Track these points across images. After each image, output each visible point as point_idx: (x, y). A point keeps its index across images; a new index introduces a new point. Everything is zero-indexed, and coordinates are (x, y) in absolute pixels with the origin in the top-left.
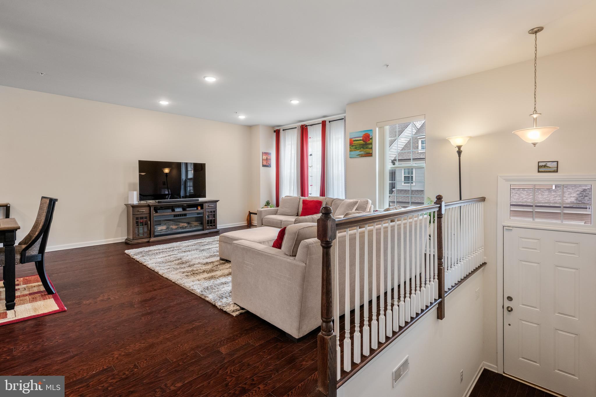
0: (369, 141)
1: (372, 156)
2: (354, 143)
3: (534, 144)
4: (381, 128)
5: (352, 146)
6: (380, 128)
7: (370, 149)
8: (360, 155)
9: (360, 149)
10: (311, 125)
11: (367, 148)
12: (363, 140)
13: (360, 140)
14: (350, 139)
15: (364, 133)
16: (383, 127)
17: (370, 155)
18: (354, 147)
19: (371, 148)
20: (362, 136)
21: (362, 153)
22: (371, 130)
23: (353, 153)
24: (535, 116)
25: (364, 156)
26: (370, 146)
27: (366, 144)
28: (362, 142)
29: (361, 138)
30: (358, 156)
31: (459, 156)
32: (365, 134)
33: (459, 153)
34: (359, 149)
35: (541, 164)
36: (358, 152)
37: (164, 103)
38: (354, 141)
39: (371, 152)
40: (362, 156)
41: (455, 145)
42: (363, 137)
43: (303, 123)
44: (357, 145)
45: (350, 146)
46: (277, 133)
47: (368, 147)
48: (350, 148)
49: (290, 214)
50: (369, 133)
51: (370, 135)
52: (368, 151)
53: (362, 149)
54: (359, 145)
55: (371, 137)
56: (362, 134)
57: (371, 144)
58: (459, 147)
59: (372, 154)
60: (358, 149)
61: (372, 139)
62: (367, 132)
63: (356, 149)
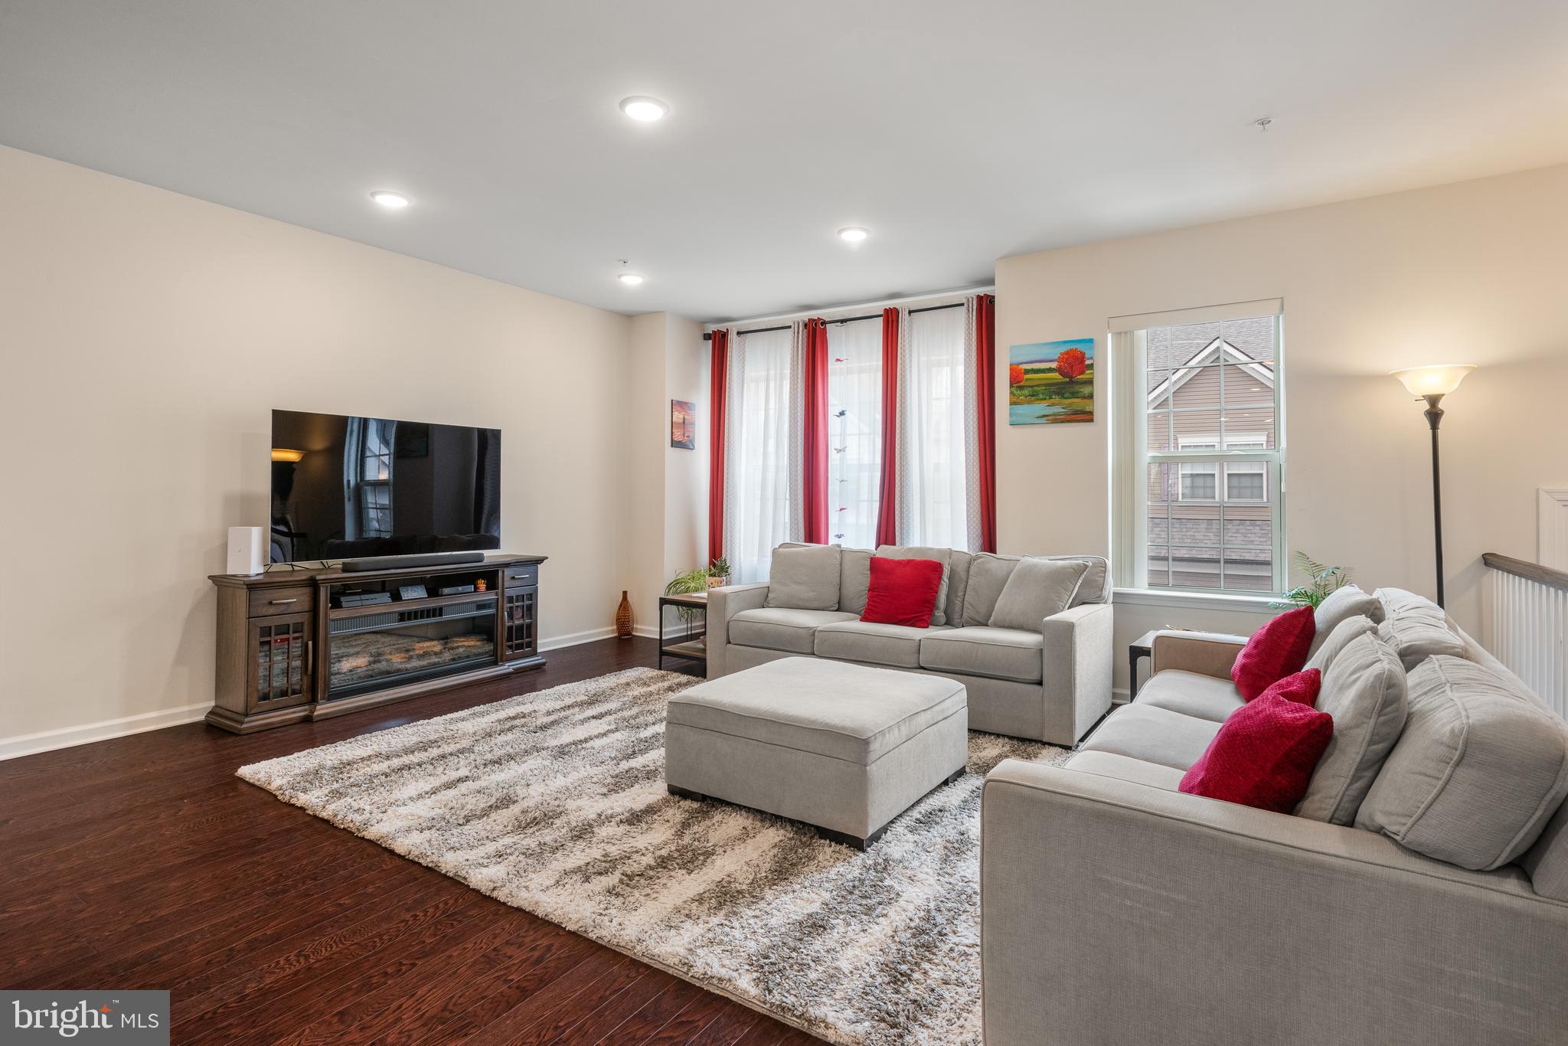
0: (1082, 373)
1: (1091, 420)
2: (1027, 380)
4: (1124, 337)
5: (1021, 388)
6: (1118, 334)
7: (1084, 398)
8: (1049, 418)
9: (1051, 398)
10: (843, 321)
11: (1074, 395)
12: (1059, 370)
13: (1050, 370)
14: (1011, 365)
15: (1065, 348)
16: (1132, 332)
17: (1087, 416)
18: (1026, 392)
19: (1091, 396)
20: (1056, 357)
22: (1091, 341)
23: (1025, 410)
25: (1063, 421)
26: (1086, 390)
27: (1072, 382)
28: (1056, 375)
29: (1054, 365)
30: (1043, 420)
31: (1434, 427)
32: (1067, 353)
33: (1434, 416)
34: (1045, 399)
36: (1041, 408)
37: (392, 202)
38: (1027, 372)
39: (1088, 408)
40: (1056, 420)
41: (1419, 394)
42: (1060, 360)
43: (814, 314)
44: (1038, 386)
45: (1011, 386)
46: (719, 342)
47: (1077, 392)
48: (1011, 393)
49: (816, 604)
50: (1080, 347)
51: (1087, 356)
52: (1078, 403)
53: (1056, 399)
54: (1046, 385)
55: (1088, 362)
56: (1056, 353)
57: (1090, 382)
58: (1433, 400)
59: (1091, 413)
60: (1041, 396)
61: (1091, 366)
62: (1074, 347)
63: (1034, 396)
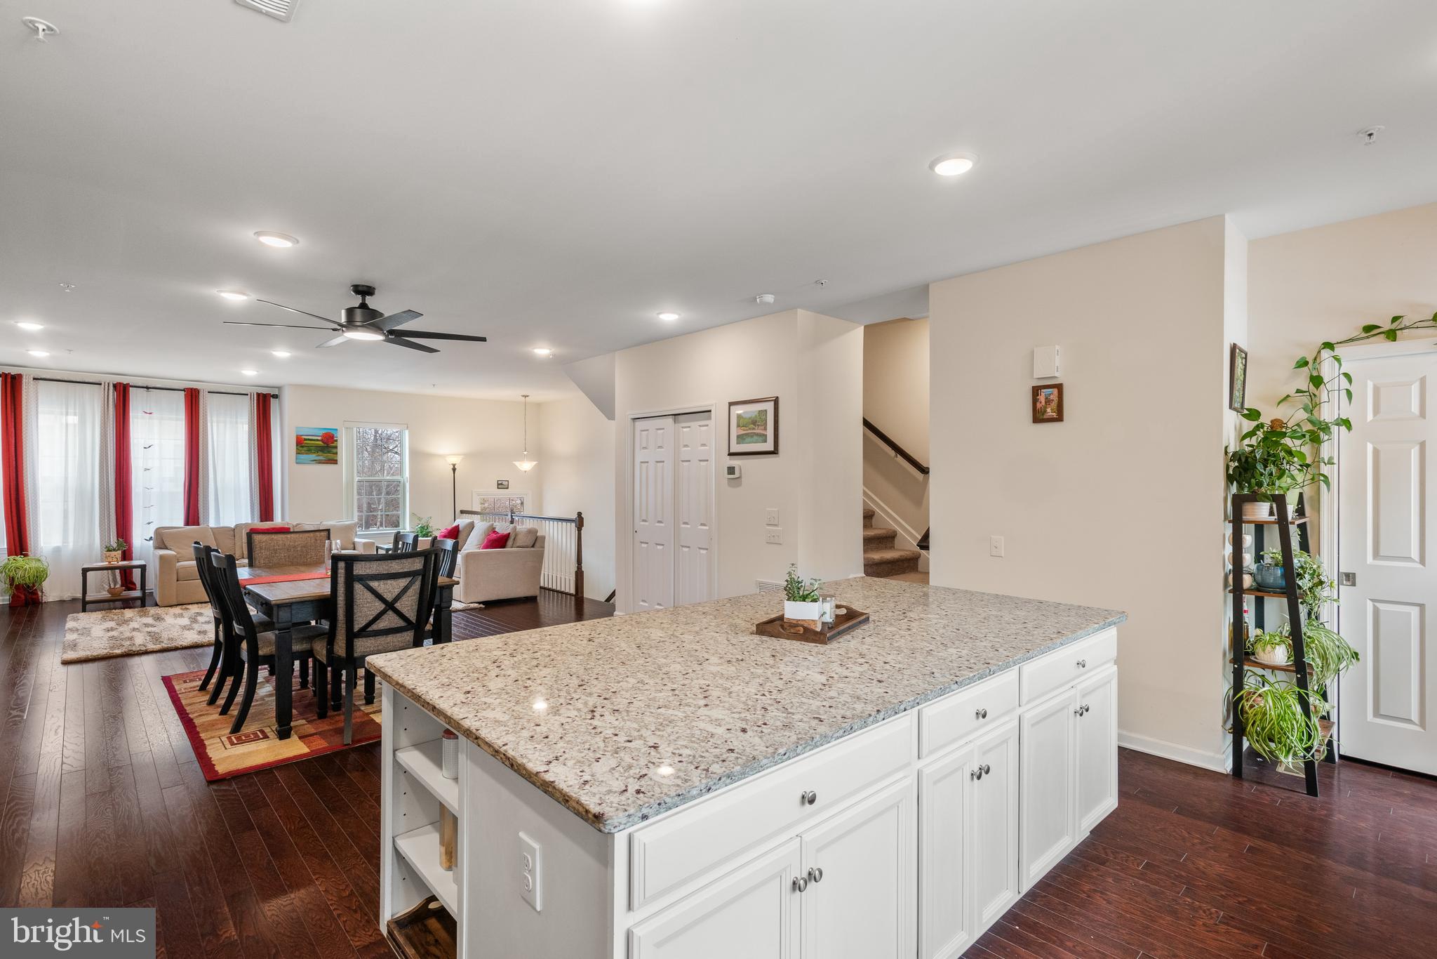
0: (333, 443)
1: (337, 464)
2: (306, 443)
3: (525, 472)
4: (349, 430)
5: (302, 447)
6: (346, 428)
7: (334, 454)
8: (317, 461)
9: (317, 452)
10: (147, 388)
11: (329, 452)
12: (322, 440)
13: (318, 440)
14: (297, 436)
15: (326, 431)
16: (351, 428)
17: (335, 462)
18: (305, 449)
19: (336, 453)
21: (321, 458)
22: (337, 430)
23: (302, 457)
24: (525, 453)
25: (324, 463)
26: (334, 451)
27: (328, 447)
28: (320, 443)
29: (319, 438)
30: (312, 462)
32: (326, 434)
33: (454, 470)
34: (313, 452)
35: (499, 482)
36: (313, 456)
38: (305, 440)
39: (335, 459)
40: (320, 462)
41: (451, 463)
42: (321, 436)
44: (310, 446)
45: (297, 445)
48: (297, 448)
50: (333, 432)
51: (334, 436)
52: (331, 456)
53: (320, 453)
54: (314, 446)
55: (335, 439)
56: (321, 433)
57: (336, 447)
58: (454, 465)
59: (337, 460)
61: (336, 441)
62: (330, 431)
63: (309, 451)
